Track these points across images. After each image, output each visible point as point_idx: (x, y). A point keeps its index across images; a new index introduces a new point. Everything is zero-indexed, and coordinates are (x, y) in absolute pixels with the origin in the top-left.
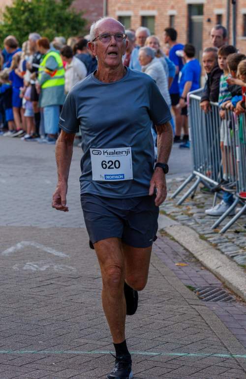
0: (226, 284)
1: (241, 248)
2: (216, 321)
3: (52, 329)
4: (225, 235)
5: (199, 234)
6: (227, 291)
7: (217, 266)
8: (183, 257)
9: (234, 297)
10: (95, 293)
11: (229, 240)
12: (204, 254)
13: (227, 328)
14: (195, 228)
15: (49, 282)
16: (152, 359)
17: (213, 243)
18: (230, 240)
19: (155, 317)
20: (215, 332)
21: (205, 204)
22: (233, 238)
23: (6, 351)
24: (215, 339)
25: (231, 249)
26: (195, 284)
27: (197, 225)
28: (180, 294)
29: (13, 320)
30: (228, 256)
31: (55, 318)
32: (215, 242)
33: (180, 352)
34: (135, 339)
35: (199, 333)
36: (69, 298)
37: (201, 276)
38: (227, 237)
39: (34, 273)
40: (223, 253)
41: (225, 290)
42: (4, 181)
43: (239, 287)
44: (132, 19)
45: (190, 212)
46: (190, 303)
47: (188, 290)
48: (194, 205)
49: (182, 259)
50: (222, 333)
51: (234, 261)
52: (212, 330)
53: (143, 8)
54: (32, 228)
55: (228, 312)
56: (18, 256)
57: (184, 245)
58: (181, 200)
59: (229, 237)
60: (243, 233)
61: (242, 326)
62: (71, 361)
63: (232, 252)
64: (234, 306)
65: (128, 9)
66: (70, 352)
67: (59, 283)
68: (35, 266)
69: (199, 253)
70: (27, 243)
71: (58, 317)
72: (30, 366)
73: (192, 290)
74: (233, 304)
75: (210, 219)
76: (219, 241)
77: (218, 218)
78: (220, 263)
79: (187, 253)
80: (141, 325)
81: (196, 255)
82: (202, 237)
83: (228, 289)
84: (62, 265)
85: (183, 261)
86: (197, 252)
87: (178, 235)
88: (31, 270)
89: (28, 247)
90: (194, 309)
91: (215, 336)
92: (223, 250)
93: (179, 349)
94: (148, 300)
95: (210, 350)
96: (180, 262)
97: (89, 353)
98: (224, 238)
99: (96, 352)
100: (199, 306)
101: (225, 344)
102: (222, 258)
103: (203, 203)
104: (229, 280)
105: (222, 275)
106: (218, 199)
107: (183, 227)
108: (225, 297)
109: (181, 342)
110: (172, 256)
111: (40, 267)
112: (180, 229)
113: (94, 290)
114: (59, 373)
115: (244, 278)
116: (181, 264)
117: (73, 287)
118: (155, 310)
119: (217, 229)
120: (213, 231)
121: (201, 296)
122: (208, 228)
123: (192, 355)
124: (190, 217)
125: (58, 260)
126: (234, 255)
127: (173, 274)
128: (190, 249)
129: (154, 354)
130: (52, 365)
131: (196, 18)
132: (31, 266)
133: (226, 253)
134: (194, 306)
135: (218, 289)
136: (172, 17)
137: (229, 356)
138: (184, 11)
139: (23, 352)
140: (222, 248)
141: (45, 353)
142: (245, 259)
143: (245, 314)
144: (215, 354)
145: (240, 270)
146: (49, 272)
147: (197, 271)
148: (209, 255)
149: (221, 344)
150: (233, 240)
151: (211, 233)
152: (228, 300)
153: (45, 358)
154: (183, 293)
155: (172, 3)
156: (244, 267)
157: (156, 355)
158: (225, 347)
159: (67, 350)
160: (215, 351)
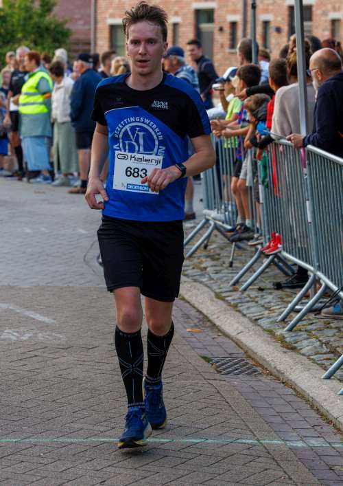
0: (249, 354)
1: (266, 309)
2: (238, 399)
3: (39, 412)
4: (247, 293)
5: (215, 293)
6: (251, 362)
7: (237, 332)
8: (196, 321)
9: (259, 369)
10: (90, 367)
11: (251, 300)
12: (222, 317)
13: (253, 407)
14: (209, 285)
15: (32, 354)
16: (162, 447)
17: (232, 303)
18: (253, 300)
20: (237, 412)
21: (222, 255)
22: (257, 297)
24: (238, 422)
25: (254, 311)
26: (212, 354)
27: (212, 282)
28: (194, 366)
30: (250, 319)
31: (41, 398)
32: (235, 302)
33: (196, 438)
35: (218, 413)
36: (58, 373)
37: (219, 345)
38: (249, 296)
39: (14, 343)
40: (244, 315)
41: (248, 361)
43: (265, 356)
45: (203, 266)
46: (206, 377)
47: (203, 361)
48: (207, 257)
49: (195, 324)
51: (259, 325)
52: (233, 410)
54: (12, 288)
55: (252, 388)
57: (196, 306)
58: (192, 251)
59: (252, 296)
60: (269, 291)
61: (271, 405)
62: (63, 451)
63: (255, 314)
64: (260, 380)
66: (61, 440)
67: (46, 355)
68: (15, 334)
69: (215, 316)
70: (4, 306)
71: (45, 397)
72: (12, 457)
73: (208, 362)
74: (259, 377)
75: (229, 273)
76: (239, 301)
77: (238, 273)
79: (201, 317)
81: (211, 318)
82: (218, 296)
83: (252, 359)
84: (48, 333)
85: (196, 326)
86: (212, 315)
87: (189, 294)
88: (10, 339)
89: (6, 311)
91: (238, 418)
92: (245, 312)
93: (194, 435)
95: (231, 434)
96: (192, 327)
97: (85, 440)
98: (245, 298)
99: (94, 439)
100: (218, 381)
101: (251, 427)
102: (243, 322)
103: (219, 255)
104: (253, 348)
105: (244, 342)
106: (236, 249)
107: (195, 284)
108: (249, 369)
109: (196, 426)
110: (182, 319)
111: (22, 334)
112: (191, 287)
113: (89, 363)
114: (49, 466)
115: (271, 346)
116: (194, 330)
117: (62, 359)
119: (237, 286)
120: (231, 289)
121: (219, 369)
122: (225, 285)
123: (210, 441)
124: (204, 272)
125: (43, 326)
126: (257, 317)
127: (184, 341)
128: (205, 311)
129: (165, 441)
130: (40, 456)
131: (205, 26)
132: (10, 335)
133: (248, 315)
134: (211, 382)
135: (239, 359)
136: (175, 25)
138: (191, 18)
139: (4, 441)
140: (243, 310)
141: (31, 441)
142: (271, 322)
143: (273, 390)
144: (239, 439)
145: (266, 336)
146: (33, 342)
147: (214, 338)
148: (228, 318)
149: (245, 427)
150: (256, 299)
151: (230, 291)
152: (252, 373)
153: (31, 447)
154: (198, 366)
155: (176, 8)
156: (271, 333)
157: (167, 442)
158: (251, 431)
159: (58, 437)
160: (238, 436)
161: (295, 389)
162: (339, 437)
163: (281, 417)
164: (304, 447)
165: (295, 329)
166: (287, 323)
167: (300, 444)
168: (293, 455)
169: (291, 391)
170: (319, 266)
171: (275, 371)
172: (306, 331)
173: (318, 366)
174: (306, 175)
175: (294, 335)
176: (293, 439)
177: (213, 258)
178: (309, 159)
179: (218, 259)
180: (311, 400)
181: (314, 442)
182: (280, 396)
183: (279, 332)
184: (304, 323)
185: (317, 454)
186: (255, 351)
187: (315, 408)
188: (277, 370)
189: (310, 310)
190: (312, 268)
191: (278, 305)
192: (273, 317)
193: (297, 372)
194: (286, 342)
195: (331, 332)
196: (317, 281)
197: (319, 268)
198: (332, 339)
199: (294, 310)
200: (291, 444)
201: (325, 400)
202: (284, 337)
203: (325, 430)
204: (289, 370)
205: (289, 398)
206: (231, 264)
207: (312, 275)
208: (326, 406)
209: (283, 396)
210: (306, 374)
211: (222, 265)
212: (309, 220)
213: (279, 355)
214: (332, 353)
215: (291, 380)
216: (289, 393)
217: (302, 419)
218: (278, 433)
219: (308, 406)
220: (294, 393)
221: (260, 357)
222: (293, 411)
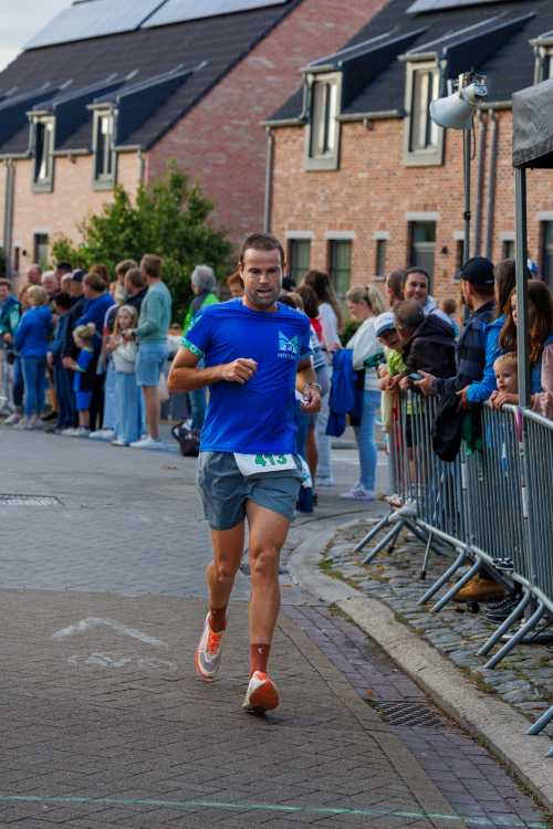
0: (431, 697)
1: (463, 637)
2: (406, 758)
3: (123, 763)
4: (439, 615)
5: (396, 614)
6: (433, 709)
7: (418, 668)
8: (365, 651)
9: (443, 719)
10: (204, 707)
11: (445, 624)
12: (400, 647)
13: (424, 770)
14: (389, 603)
15: (126, 686)
16: (288, 817)
17: (418, 628)
18: (448, 625)
19: (303, 748)
20: (402, 774)
21: (412, 562)
22: (452, 621)
23: (39, 796)
24: (400, 788)
25: (446, 639)
26: (380, 697)
27: (394, 598)
28: (350, 711)
29: (58, 746)
30: (440, 651)
31: (129, 746)
32: (422, 627)
33: (338, 808)
34: (263, 784)
35: (375, 776)
36: (159, 713)
37: (391, 684)
38: (442, 619)
39: (103, 671)
40: (432, 645)
41: (430, 708)
42: (68, 516)
43: (453, 702)
44: (313, 244)
45: (383, 576)
46: (366, 727)
47: (365, 705)
48: (392, 564)
49: (362, 654)
50: (413, 779)
51: (450, 660)
52: (396, 772)
53: (332, 227)
54: (108, 596)
55: (429, 744)
56: (81, 642)
57: (367, 630)
58: (370, 555)
59: (446, 619)
61: (450, 767)
62: (147, 816)
63: (449, 645)
64: (442, 734)
65: (305, 228)
66: (148, 802)
68: (106, 658)
69: (392, 645)
70: (97, 620)
71: (135, 744)
73: (373, 707)
74: (441, 731)
75: (420, 588)
76: (428, 625)
77: (429, 588)
78: (425, 663)
79: (373, 645)
80: (277, 761)
81: (386, 648)
82: (400, 618)
83: (436, 705)
84: (152, 659)
85: (363, 657)
86: (389, 644)
87: (360, 614)
88: (99, 665)
89: (98, 627)
90: (372, 737)
91: (401, 782)
92: (433, 641)
93: (337, 802)
95: (388, 805)
96: (359, 659)
97: (181, 804)
98: (437, 621)
99: (193, 803)
100: (382, 733)
101: (418, 796)
102: (429, 655)
103: (408, 562)
104: (438, 690)
105: (426, 681)
106: (434, 554)
107: (369, 600)
108: (429, 718)
109: (341, 791)
110: (345, 649)
111: (117, 659)
112: (363, 604)
115: (463, 690)
116: (359, 663)
117: (166, 695)
118: (304, 738)
119: (426, 606)
120: (419, 608)
121: (387, 717)
122: (412, 603)
123: (356, 812)
124: (384, 585)
125: (147, 650)
126: (450, 649)
127: (343, 678)
128: (378, 639)
129: (294, 809)
131: (421, 245)
132: (99, 659)
133: (437, 646)
134: (371, 733)
135: (417, 705)
136: (380, 242)
137: (421, 815)
138: (403, 234)
139: (68, 800)
140: (432, 638)
141: (104, 804)
142: (468, 656)
143: (458, 747)
144: (400, 810)
145: (458, 675)
146: (129, 670)
147: (385, 675)
148: (409, 649)
149: (409, 796)
150: (452, 625)
151: (417, 612)
152: (433, 723)
153: (105, 810)
154: (357, 712)
155: (382, 219)
156: (465, 669)
157: (296, 811)
158: (417, 801)
159: (144, 799)
160: (398, 806)
161: (488, 748)
162: (538, 814)
163: (463, 785)
164: (487, 826)
165: (499, 665)
166: (490, 656)
167: (483, 822)
169: (483, 749)
170: (536, 579)
171: (464, 721)
172: (514, 668)
173: (522, 718)
174: (522, 451)
175: (496, 673)
176: (474, 813)
177: (399, 566)
178: (526, 429)
179: (405, 568)
180: (508, 763)
181: (503, 820)
182: (466, 757)
183: (476, 670)
184: (514, 658)
186: (441, 694)
187: (512, 774)
188: (467, 722)
189: (520, 642)
190: (526, 582)
191: (480, 633)
192: (471, 649)
193: (494, 724)
194: (484, 683)
195: (547, 672)
196: (533, 601)
197: (536, 582)
198: (548, 681)
199: (500, 640)
200: (471, 821)
201: (527, 763)
202: (483, 677)
203: (522, 803)
204: (482, 719)
205: (478, 760)
206: (423, 575)
207: (527, 592)
208: (527, 771)
209: (471, 757)
210: (505, 729)
211: (410, 577)
212: (525, 513)
213: (472, 700)
214: (546, 700)
215: (484, 735)
216: (479, 753)
217: (491, 787)
218: (455, 806)
219: (503, 772)
220: (486, 753)
221: (446, 702)
222: (481, 776)
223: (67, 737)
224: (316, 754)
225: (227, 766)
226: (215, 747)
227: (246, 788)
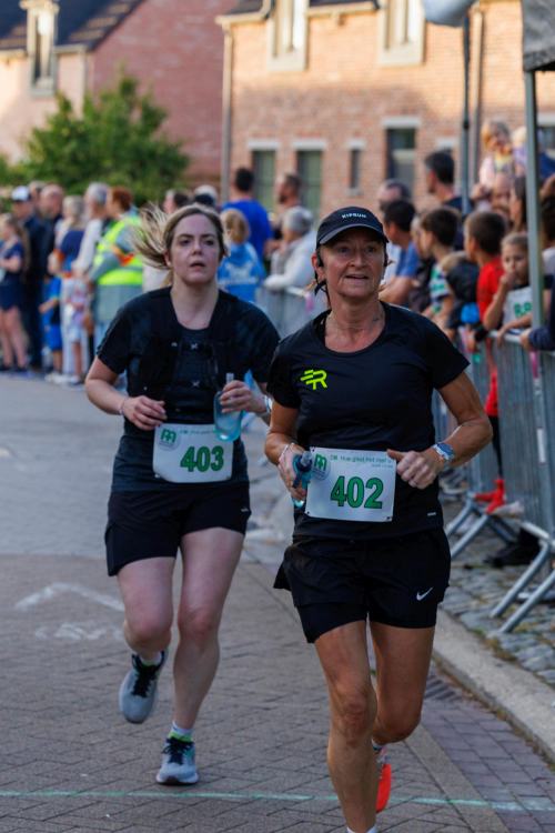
1: (475, 597)
3: (110, 750)
6: (446, 680)
9: (458, 691)
13: (443, 749)
15: (103, 661)
16: (297, 807)
18: (455, 584)
19: (306, 728)
20: (419, 756)
22: (461, 579)
23: (16, 790)
24: (419, 771)
25: (455, 600)
29: (33, 733)
30: (448, 613)
31: (113, 730)
34: (265, 770)
39: (76, 645)
41: (442, 679)
42: (21, 467)
43: (468, 671)
44: (280, 156)
50: (431, 760)
51: (462, 623)
52: (412, 753)
53: (301, 135)
54: (75, 558)
55: (445, 719)
56: (50, 613)
59: (453, 578)
60: (482, 570)
61: (471, 745)
63: (459, 606)
64: (457, 708)
65: (270, 136)
66: (139, 794)
68: (80, 631)
70: (64, 587)
71: (119, 728)
72: (62, 820)
74: (457, 703)
80: (279, 744)
83: (448, 675)
88: (71, 639)
89: (66, 594)
91: (418, 765)
94: (294, 697)
95: (407, 790)
101: (438, 780)
104: (451, 658)
108: (441, 690)
111: (90, 630)
115: (478, 656)
118: (305, 716)
126: (460, 611)
129: (302, 798)
130: (104, 818)
131: (402, 155)
132: (70, 632)
136: (355, 153)
137: (443, 802)
138: (380, 142)
139: (50, 794)
141: (91, 796)
142: (481, 619)
143: (477, 723)
144: (417, 797)
145: (472, 641)
146: (106, 643)
149: (428, 780)
150: (460, 583)
152: (446, 696)
153: (92, 804)
155: (356, 125)
156: (479, 635)
157: (305, 801)
158: (437, 785)
159: (135, 790)
160: (417, 792)
161: (511, 723)
163: (487, 765)
164: (516, 811)
165: (517, 629)
166: (504, 620)
167: (512, 807)
168: (500, 823)
169: (505, 725)
171: (481, 694)
172: (535, 633)
173: (547, 688)
174: (538, 389)
175: (514, 638)
176: (502, 798)
180: (535, 739)
181: (534, 805)
182: (487, 733)
183: (491, 634)
184: (533, 620)
185: (538, 822)
186: (454, 663)
187: (540, 752)
188: (487, 694)
189: (541, 601)
190: (546, 535)
191: (492, 592)
192: (484, 610)
193: (515, 696)
194: (502, 649)
199: (517, 601)
200: (499, 806)
202: (499, 642)
204: (503, 691)
205: (501, 736)
207: (546, 545)
209: (492, 734)
210: (530, 699)
212: (542, 458)
213: (490, 669)
215: (506, 709)
216: (502, 729)
217: (518, 768)
218: (479, 789)
219: (530, 749)
220: (510, 728)
221: (461, 672)
222: (506, 756)
223: (42, 721)
224: (322, 734)
225: (224, 751)
226: (208, 729)
227: (247, 775)
